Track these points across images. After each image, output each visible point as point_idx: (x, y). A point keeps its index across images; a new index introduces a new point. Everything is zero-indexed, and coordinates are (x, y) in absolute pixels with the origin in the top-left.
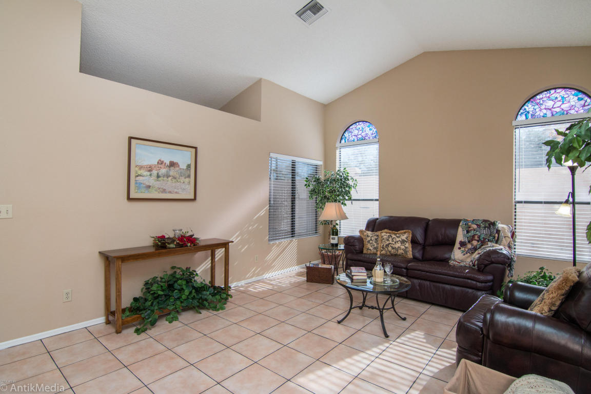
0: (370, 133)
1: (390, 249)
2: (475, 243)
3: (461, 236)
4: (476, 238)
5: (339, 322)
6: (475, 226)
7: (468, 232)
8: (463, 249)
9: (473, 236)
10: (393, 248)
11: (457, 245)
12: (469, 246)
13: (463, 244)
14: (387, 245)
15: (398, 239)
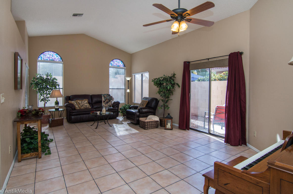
0: (57, 58)
1: (84, 106)
2: (107, 101)
3: (103, 99)
4: (107, 99)
5: (96, 128)
6: (106, 96)
7: (105, 98)
8: (104, 103)
9: (106, 99)
10: (85, 106)
11: (103, 102)
12: (106, 102)
13: (104, 101)
14: (83, 105)
15: (85, 103)
